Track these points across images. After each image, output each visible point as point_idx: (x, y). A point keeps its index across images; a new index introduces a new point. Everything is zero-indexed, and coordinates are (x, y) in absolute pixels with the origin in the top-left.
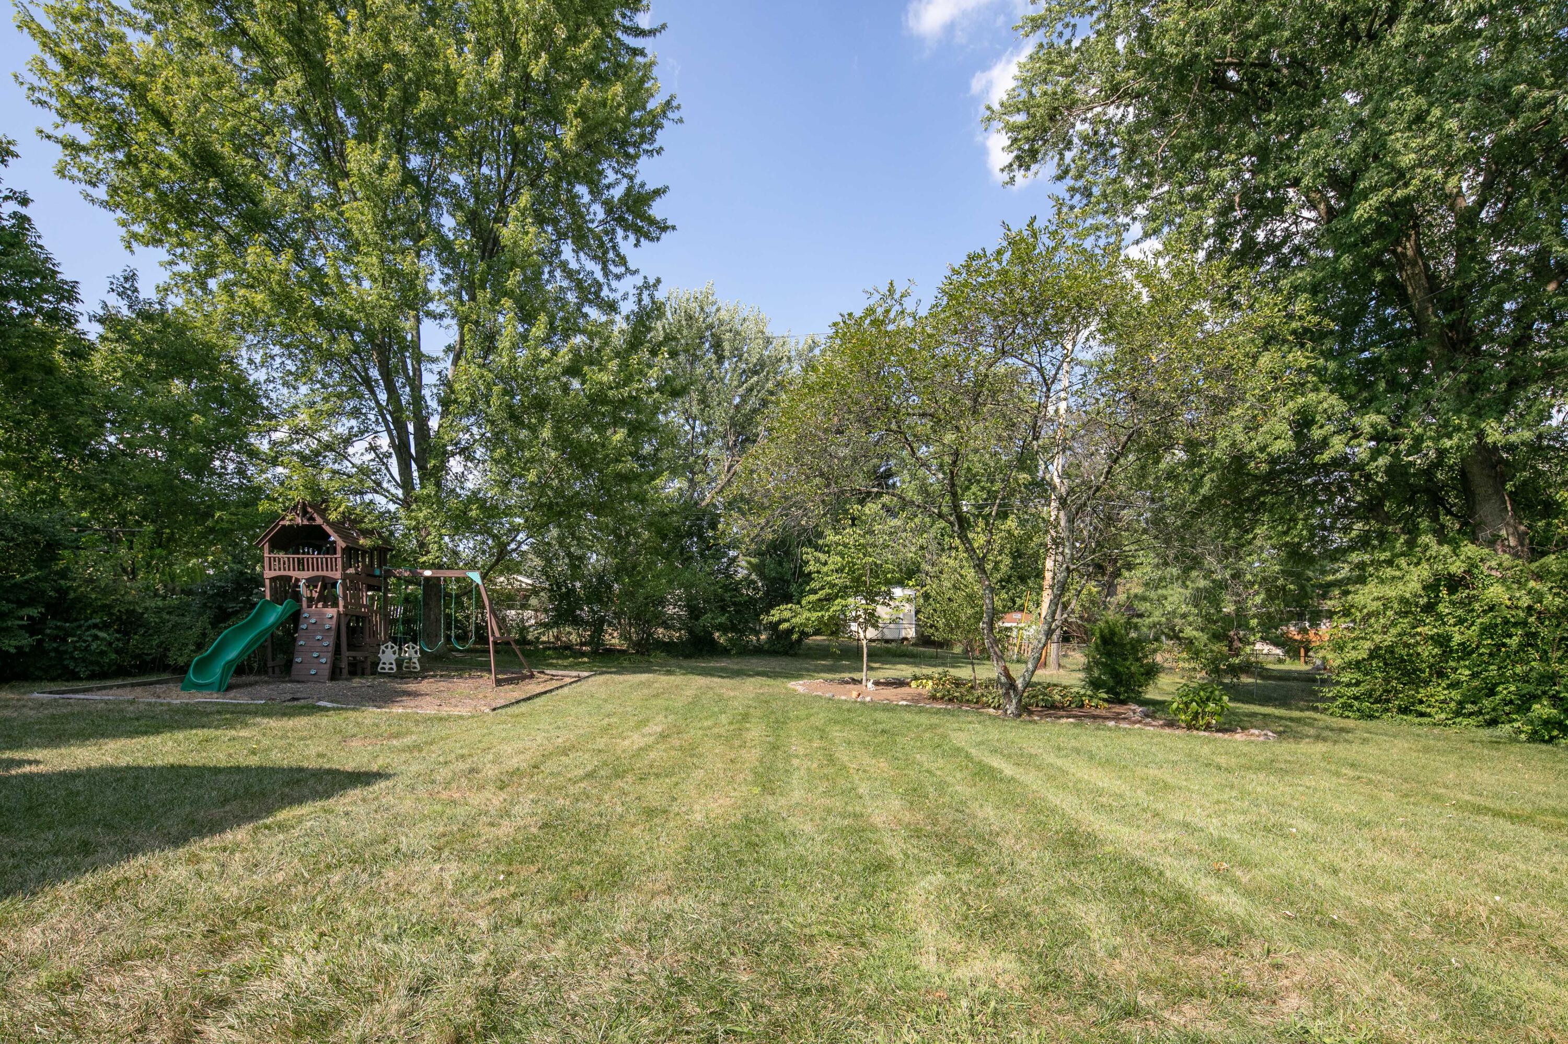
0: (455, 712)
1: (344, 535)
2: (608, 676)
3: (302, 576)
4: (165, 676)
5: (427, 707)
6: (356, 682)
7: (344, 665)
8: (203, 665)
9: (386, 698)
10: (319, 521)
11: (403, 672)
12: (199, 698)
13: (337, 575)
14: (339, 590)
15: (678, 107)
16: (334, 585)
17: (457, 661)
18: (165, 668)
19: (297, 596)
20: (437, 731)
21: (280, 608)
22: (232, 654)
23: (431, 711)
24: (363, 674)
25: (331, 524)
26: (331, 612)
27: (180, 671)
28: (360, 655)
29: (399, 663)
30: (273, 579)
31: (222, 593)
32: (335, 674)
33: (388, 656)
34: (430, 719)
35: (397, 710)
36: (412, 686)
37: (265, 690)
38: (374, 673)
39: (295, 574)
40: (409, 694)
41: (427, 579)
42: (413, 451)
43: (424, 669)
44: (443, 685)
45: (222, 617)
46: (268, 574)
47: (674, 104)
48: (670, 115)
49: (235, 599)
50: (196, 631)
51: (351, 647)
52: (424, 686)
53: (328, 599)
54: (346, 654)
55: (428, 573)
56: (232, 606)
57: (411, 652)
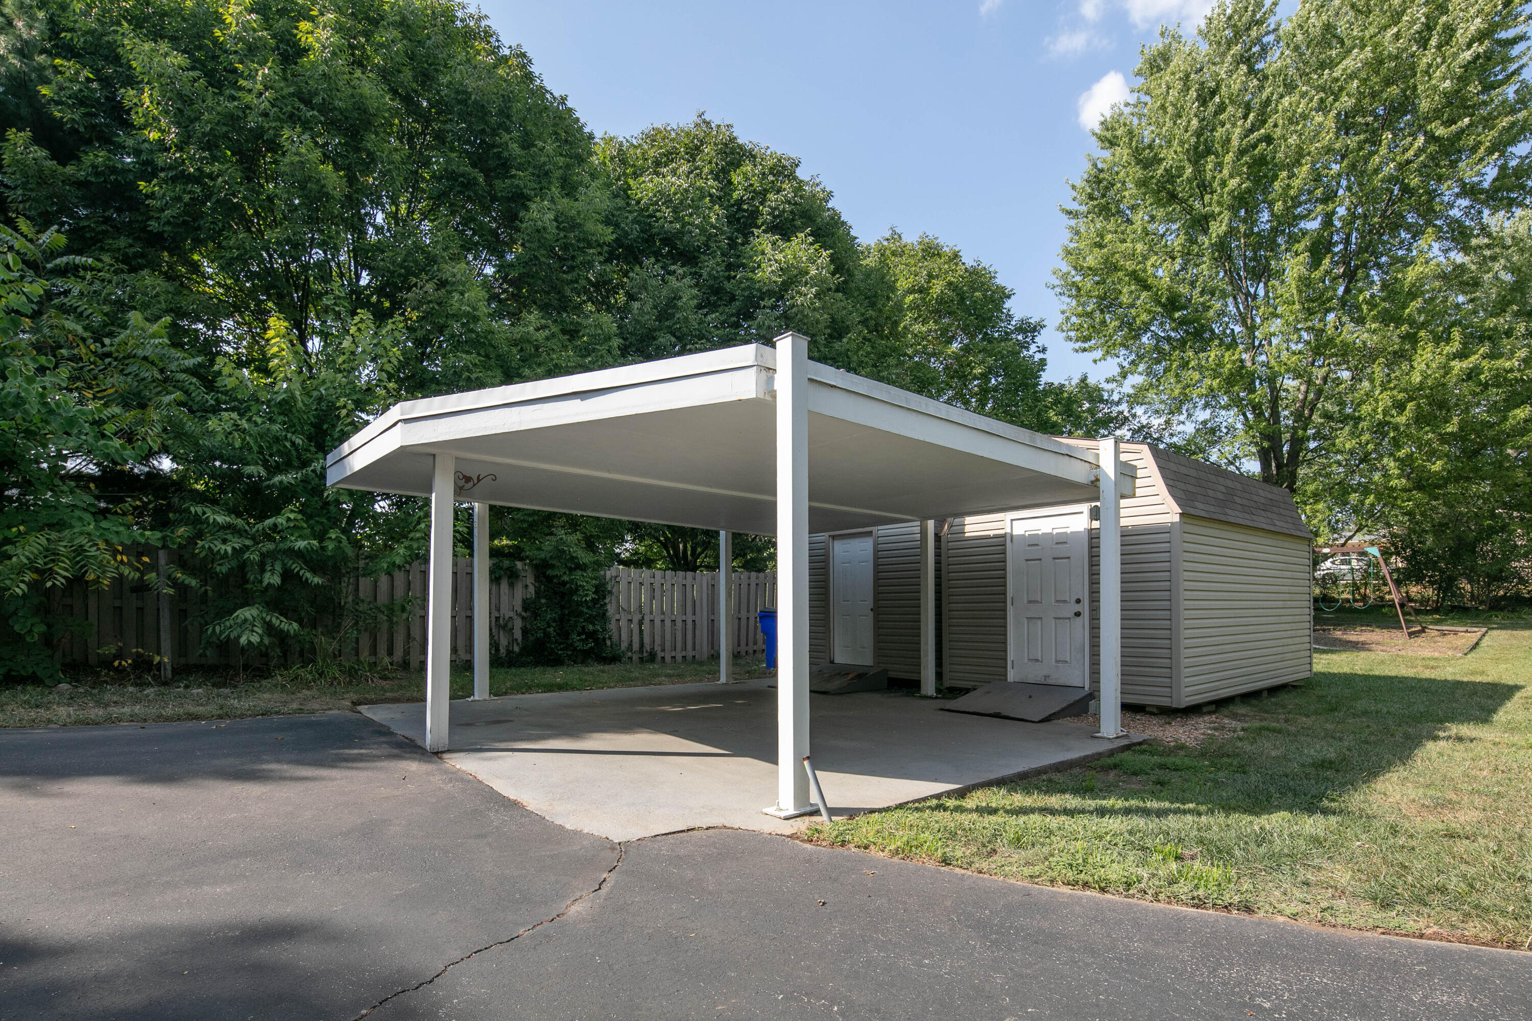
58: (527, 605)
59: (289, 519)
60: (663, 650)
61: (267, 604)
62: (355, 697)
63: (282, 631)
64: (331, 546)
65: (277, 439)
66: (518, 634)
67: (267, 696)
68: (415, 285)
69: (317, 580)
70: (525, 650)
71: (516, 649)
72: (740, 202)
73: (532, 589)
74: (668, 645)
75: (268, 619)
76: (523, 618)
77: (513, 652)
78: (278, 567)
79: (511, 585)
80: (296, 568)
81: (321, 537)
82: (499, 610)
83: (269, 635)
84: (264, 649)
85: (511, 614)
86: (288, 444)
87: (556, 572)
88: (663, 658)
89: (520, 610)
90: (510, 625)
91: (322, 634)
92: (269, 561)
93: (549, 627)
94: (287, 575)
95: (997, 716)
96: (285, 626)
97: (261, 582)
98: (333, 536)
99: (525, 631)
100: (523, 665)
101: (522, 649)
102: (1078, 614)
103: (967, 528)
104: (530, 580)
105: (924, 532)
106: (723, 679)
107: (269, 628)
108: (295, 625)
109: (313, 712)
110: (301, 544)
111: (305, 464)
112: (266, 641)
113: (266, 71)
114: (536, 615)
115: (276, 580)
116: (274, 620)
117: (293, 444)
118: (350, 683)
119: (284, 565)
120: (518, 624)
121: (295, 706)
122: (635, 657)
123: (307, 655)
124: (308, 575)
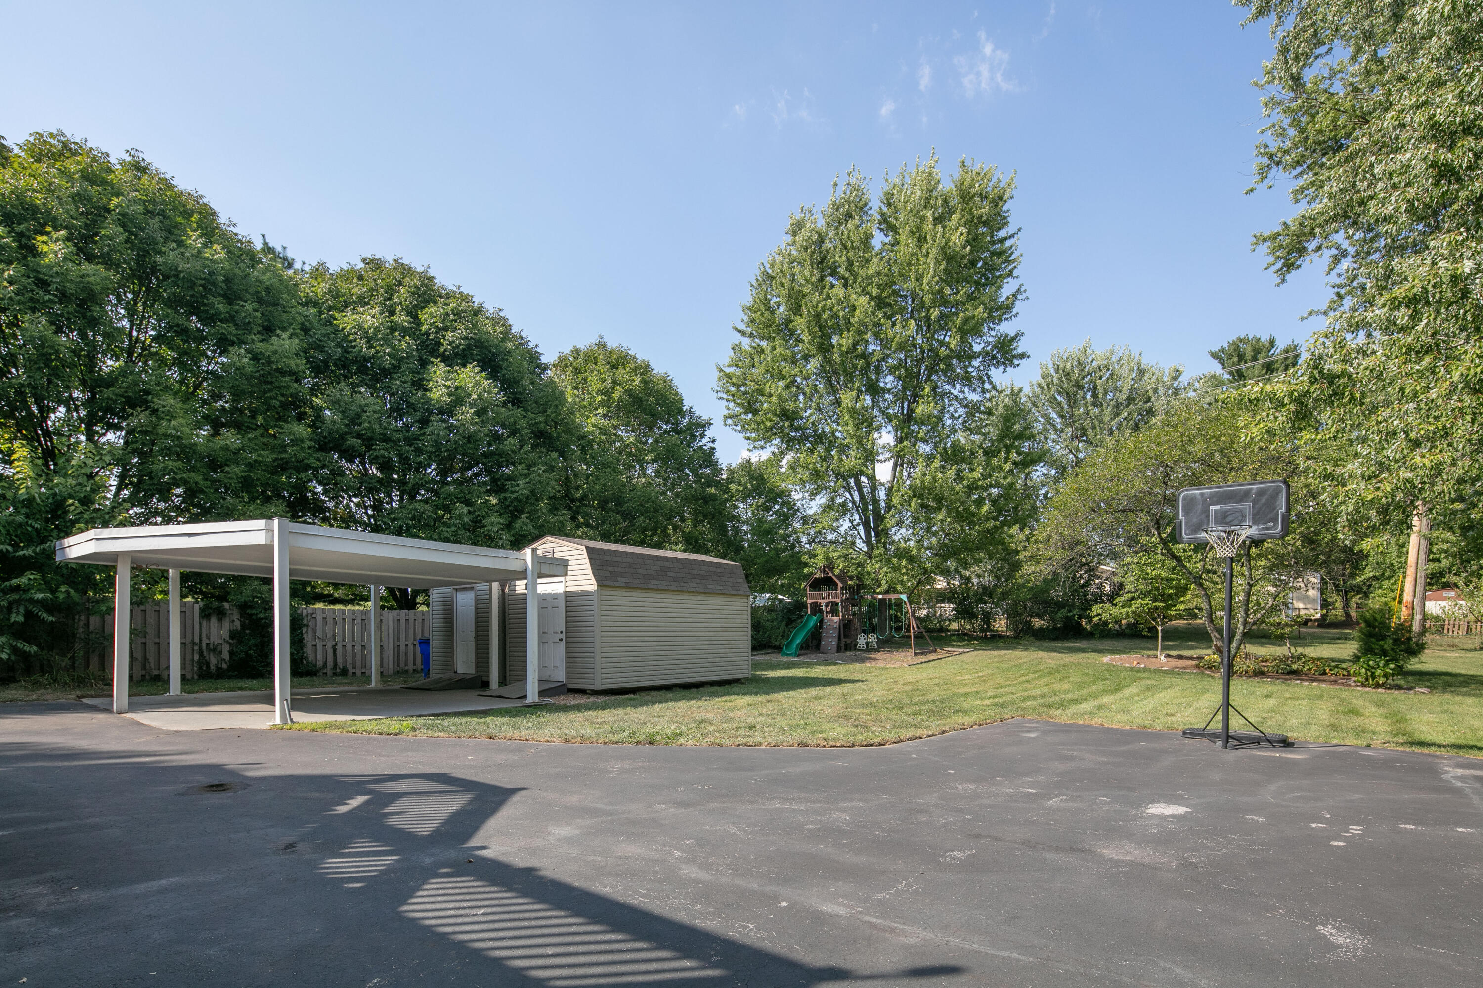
0: (892, 666)
1: (842, 581)
2: (981, 652)
3: (823, 602)
4: (770, 651)
5: (881, 664)
6: (848, 653)
7: (842, 645)
8: (788, 645)
9: (862, 660)
10: (831, 575)
11: (869, 649)
12: (785, 659)
13: (839, 600)
14: (840, 608)
15: (1025, 291)
16: (837, 604)
17: (896, 643)
18: (769, 647)
19: (821, 611)
20: (884, 672)
21: (815, 618)
22: (798, 641)
23: (882, 666)
24: (850, 650)
25: (837, 576)
26: (836, 619)
27: (778, 649)
28: (849, 641)
29: (867, 644)
30: (811, 604)
31: (790, 611)
32: (839, 650)
33: (862, 641)
34: (882, 668)
35: (868, 665)
36: (873, 656)
37: (813, 656)
38: (855, 649)
39: (819, 601)
40: (870, 659)
41: (880, 599)
42: (872, 525)
43: (879, 648)
44: (888, 655)
45: (790, 622)
46: (809, 601)
47: (1022, 290)
48: (1019, 297)
49: (794, 613)
50: (781, 630)
51: (846, 636)
52: (879, 655)
53: (834, 612)
54: (843, 639)
55: (880, 596)
56: (794, 617)
57: (873, 638)
58: (233, 634)
59: (30, 579)
60: (354, 668)
61: (13, 633)
62: (79, 693)
63: (25, 652)
64: (62, 596)
65: (20, 525)
66: (226, 656)
67: (14, 692)
68: (132, 414)
69: (51, 618)
70: (231, 667)
71: (225, 666)
72: (427, 333)
73: (238, 624)
74: (358, 664)
75: (14, 644)
76: (230, 644)
77: (221, 668)
78: (22, 610)
79: (220, 620)
80: (35, 610)
81: (54, 591)
82: (209, 639)
83: (15, 655)
84: (11, 664)
85: (220, 641)
86: (29, 529)
87: (254, 612)
88: (354, 673)
89: (227, 638)
90: (219, 648)
91: (57, 654)
92: (15, 606)
93: (250, 649)
94: (28, 615)
95: (500, 697)
96: (27, 648)
97: (9, 620)
98: (63, 590)
99: (231, 653)
100: (230, 677)
101: (229, 667)
102: (561, 640)
103: (517, 588)
104: (236, 616)
105: (490, 590)
106: (373, 684)
107: (15, 650)
108: (35, 648)
109: (47, 700)
110: (39, 596)
111: (43, 541)
112: (13, 658)
113: (12, 273)
114: (240, 642)
115: (21, 619)
116: (19, 645)
117: (33, 527)
118: (78, 686)
119: (26, 607)
120: (226, 649)
121: (34, 697)
122: (329, 672)
123: (45, 668)
124: (45, 615)
